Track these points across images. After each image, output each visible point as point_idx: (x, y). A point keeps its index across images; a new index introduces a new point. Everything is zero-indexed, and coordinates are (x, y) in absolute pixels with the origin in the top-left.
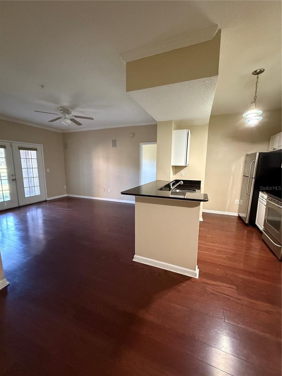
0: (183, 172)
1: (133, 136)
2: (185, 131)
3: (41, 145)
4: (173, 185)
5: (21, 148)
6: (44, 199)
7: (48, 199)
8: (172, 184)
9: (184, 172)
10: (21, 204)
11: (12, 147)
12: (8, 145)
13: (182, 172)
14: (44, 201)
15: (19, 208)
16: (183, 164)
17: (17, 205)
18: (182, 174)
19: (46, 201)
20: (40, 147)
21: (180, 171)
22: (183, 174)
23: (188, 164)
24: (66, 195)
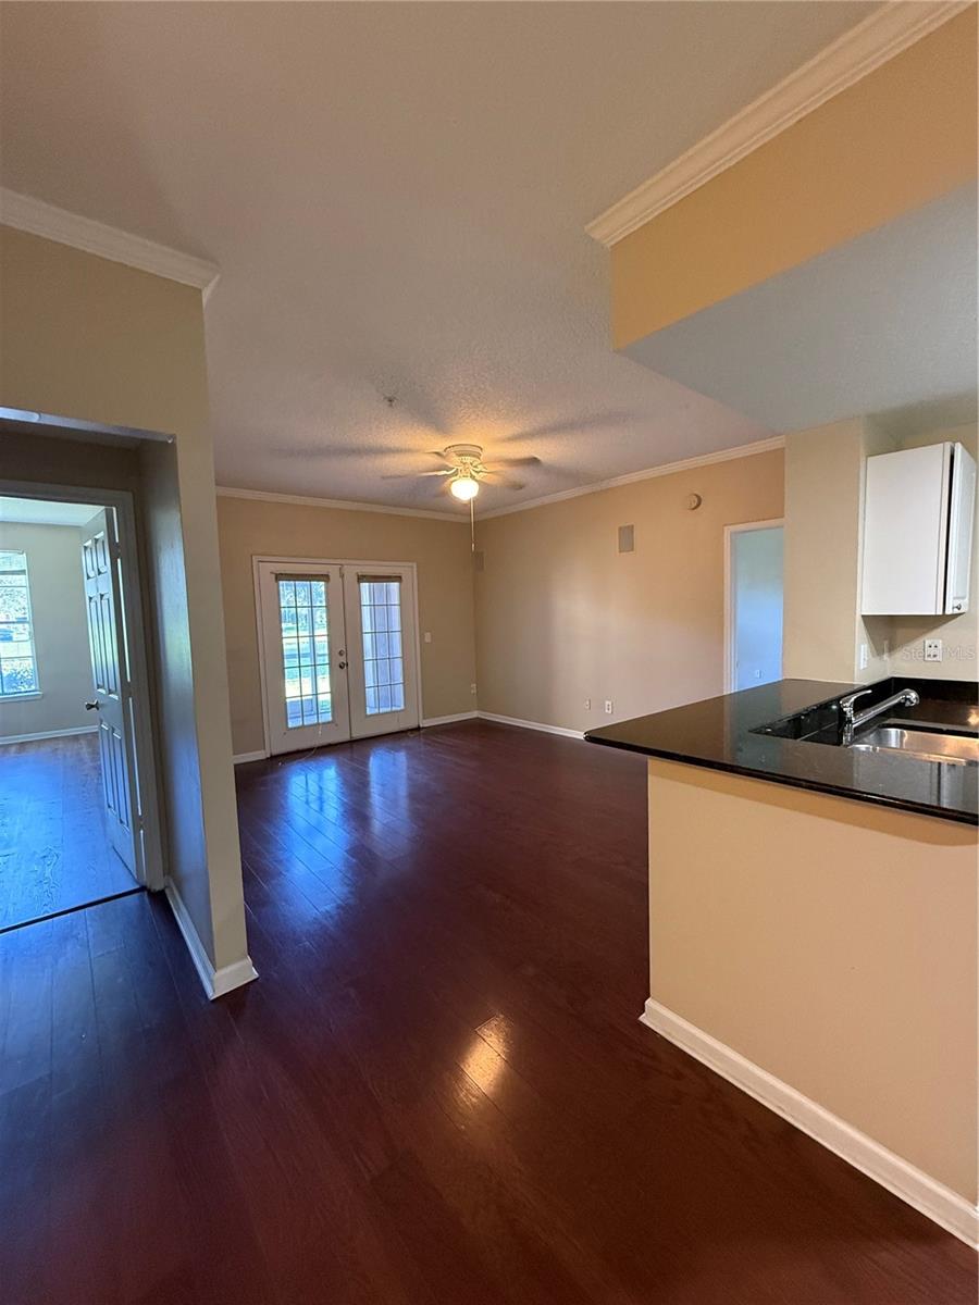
0: (934, 641)
1: (696, 508)
2: (935, 455)
3: (410, 564)
4: (860, 705)
5: (364, 576)
6: (413, 725)
7: (425, 723)
8: (853, 699)
9: (940, 643)
10: (357, 735)
11: (342, 576)
12: (334, 572)
13: (928, 643)
14: (412, 730)
15: (352, 742)
16: (932, 609)
17: (346, 737)
18: (932, 651)
19: (418, 729)
20: (408, 570)
21: (916, 637)
22: (938, 652)
23: (957, 603)
24: (475, 714)
